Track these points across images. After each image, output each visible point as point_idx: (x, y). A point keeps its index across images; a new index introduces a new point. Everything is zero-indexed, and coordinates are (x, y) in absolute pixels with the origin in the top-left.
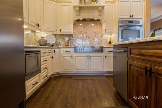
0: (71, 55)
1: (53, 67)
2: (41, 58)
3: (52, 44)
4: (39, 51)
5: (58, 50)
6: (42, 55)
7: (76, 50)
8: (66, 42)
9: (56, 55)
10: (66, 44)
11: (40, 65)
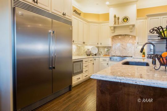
0: (107, 63)
1: (93, 70)
2: (84, 65)
3: (95, 54)
4: (82, 61)
5: (98, 58)
6: (84, 63)
7: (111, 59)
8: (105, 52)
9: (96, 62)
10: (106, 54)
11: (83, 69)
